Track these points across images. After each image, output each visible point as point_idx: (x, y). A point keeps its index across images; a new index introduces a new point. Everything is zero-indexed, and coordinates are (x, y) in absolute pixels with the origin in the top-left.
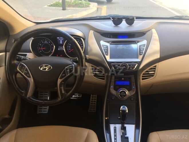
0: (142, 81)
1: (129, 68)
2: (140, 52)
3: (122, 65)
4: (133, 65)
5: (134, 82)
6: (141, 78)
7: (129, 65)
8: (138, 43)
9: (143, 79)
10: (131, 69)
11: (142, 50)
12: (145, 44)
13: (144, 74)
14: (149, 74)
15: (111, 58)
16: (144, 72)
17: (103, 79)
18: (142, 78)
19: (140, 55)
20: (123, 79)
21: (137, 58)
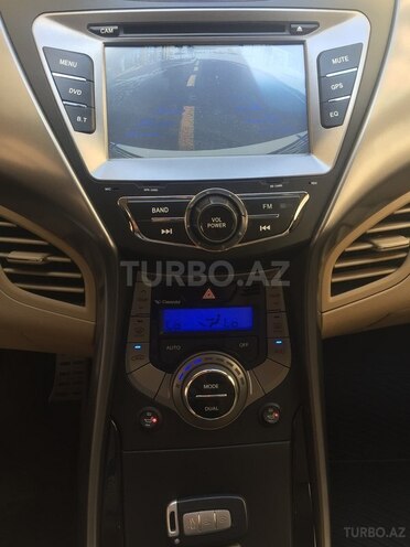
0: (332, 299)
1: (254, 224)
2: (325, 107)
3: (197, 204)
4: (276, 203)
5: (283, 309)
6: (328, 279)
7: (253, 207)
8: (310, 40)
9: (337, 289)
10: (266, 233)
11: (339, 93)
12: (361, 45)
13: (345, 256)
14: (374, 252)
15: (113, 153)
16: (344, 245)
17: (78, 299)
18: (333, 284)
19: (328, 124)
20: (209, 295)
21: (308, 148)
